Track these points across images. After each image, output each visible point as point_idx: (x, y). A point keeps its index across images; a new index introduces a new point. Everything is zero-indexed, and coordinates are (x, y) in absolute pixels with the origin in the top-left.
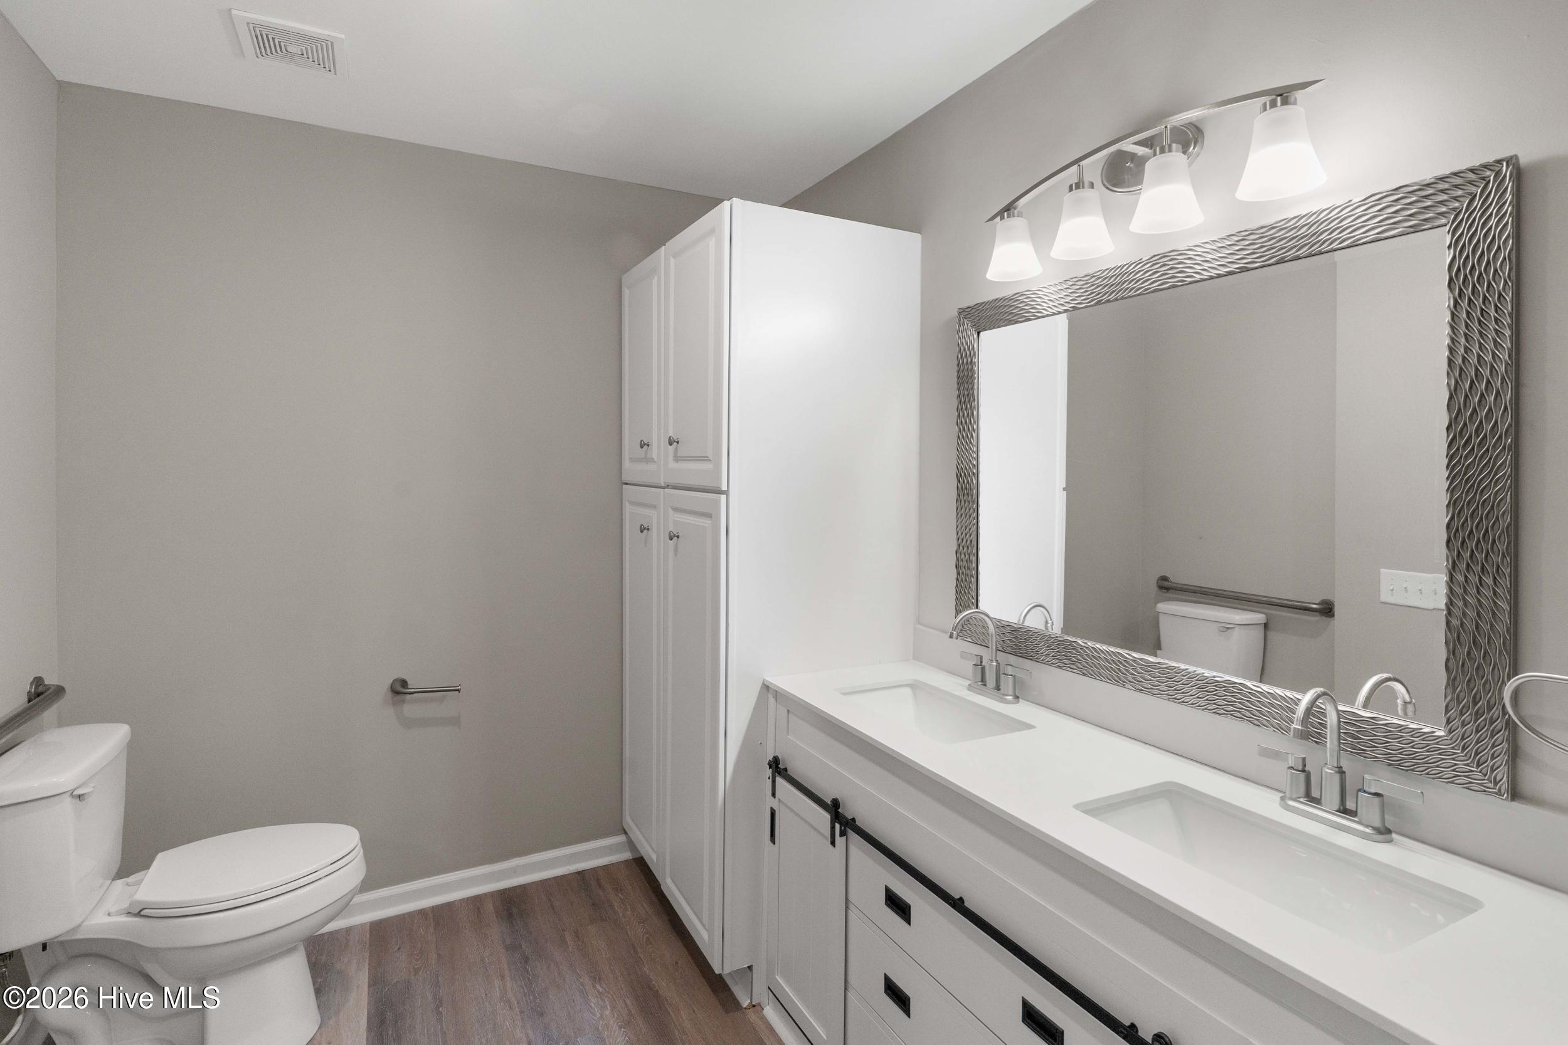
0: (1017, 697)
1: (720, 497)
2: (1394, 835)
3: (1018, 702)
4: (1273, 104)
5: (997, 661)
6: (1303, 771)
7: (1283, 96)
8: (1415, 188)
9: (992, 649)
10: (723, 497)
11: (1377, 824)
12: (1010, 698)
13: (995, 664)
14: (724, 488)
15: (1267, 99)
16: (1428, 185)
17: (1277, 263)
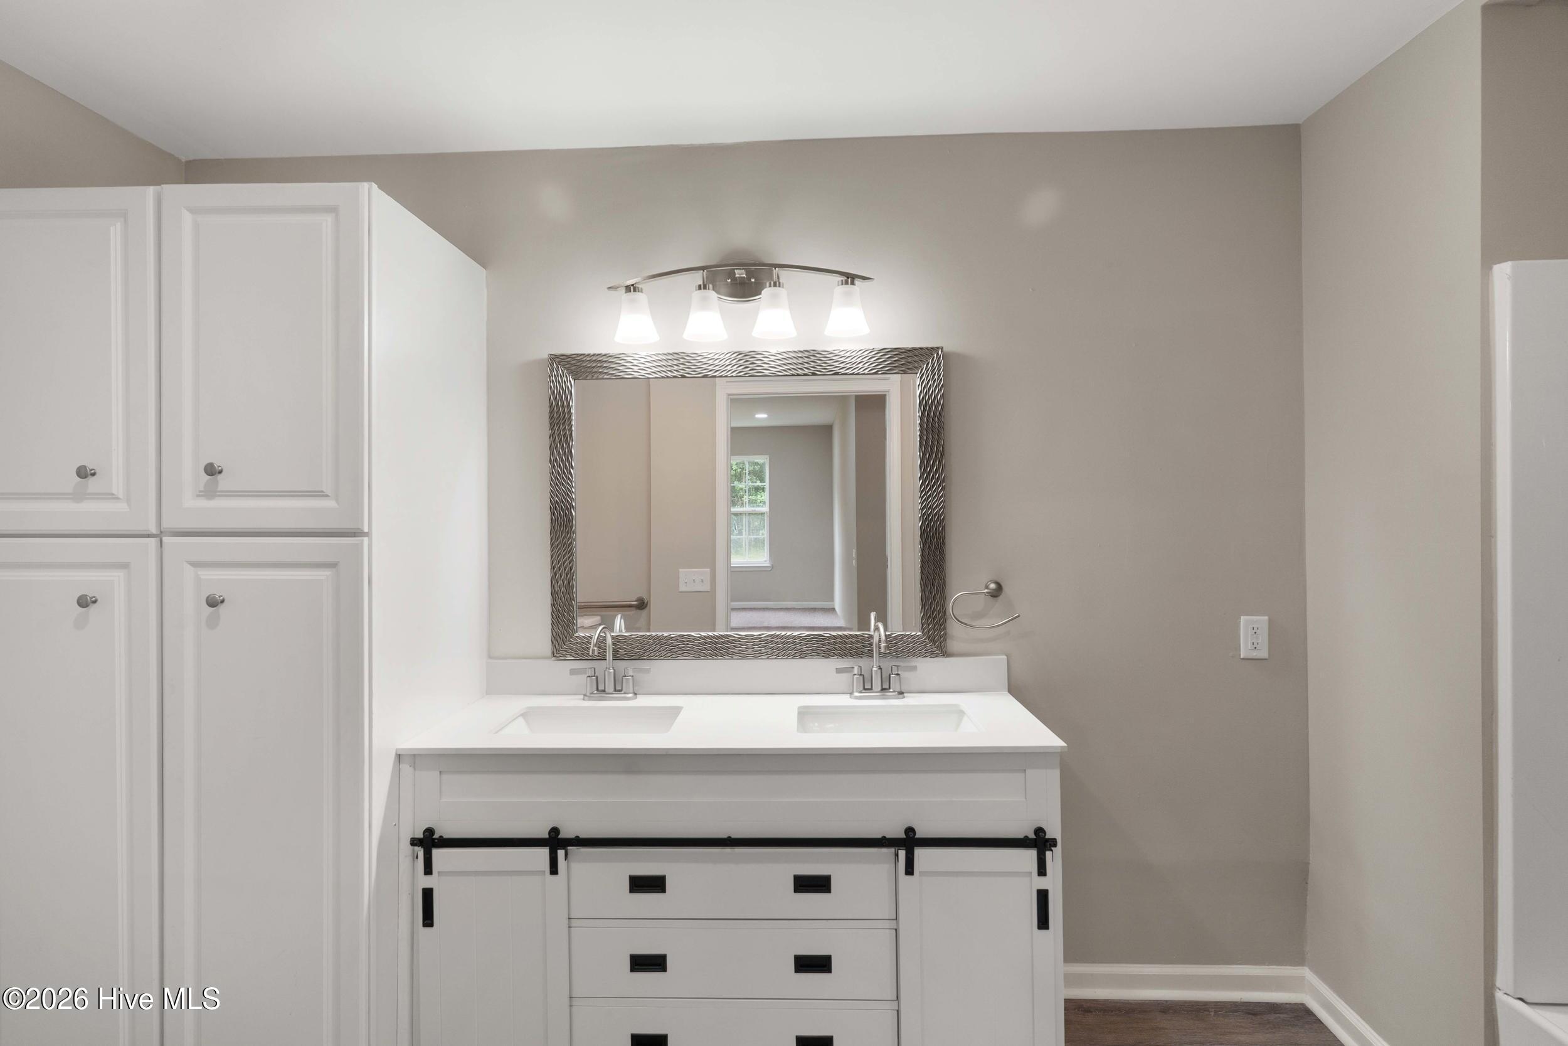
0: (636, 694)
1: (363, 540)
2: (905, 694)
3: (636, 698)
4: (847, 283)
5: (613, 668)
6: (861, 675)
7: (850, 278)
8: (904, 351)
9: (609, 660)
10: (366, 539)
11: (899, 690)
12: (630, 695)
13: (612, 671)
14: (366, 530)
15: (844, 278)
16: (909, 351)
17: (749, 376)
